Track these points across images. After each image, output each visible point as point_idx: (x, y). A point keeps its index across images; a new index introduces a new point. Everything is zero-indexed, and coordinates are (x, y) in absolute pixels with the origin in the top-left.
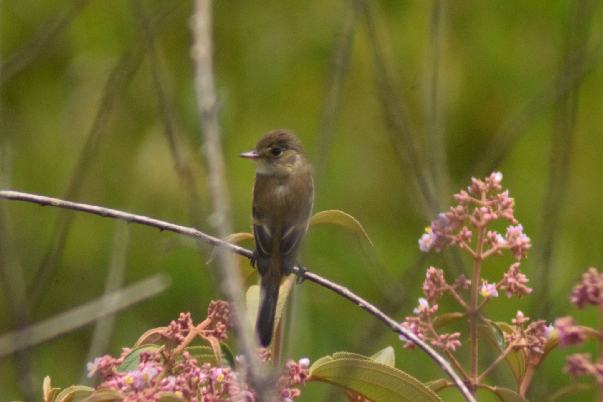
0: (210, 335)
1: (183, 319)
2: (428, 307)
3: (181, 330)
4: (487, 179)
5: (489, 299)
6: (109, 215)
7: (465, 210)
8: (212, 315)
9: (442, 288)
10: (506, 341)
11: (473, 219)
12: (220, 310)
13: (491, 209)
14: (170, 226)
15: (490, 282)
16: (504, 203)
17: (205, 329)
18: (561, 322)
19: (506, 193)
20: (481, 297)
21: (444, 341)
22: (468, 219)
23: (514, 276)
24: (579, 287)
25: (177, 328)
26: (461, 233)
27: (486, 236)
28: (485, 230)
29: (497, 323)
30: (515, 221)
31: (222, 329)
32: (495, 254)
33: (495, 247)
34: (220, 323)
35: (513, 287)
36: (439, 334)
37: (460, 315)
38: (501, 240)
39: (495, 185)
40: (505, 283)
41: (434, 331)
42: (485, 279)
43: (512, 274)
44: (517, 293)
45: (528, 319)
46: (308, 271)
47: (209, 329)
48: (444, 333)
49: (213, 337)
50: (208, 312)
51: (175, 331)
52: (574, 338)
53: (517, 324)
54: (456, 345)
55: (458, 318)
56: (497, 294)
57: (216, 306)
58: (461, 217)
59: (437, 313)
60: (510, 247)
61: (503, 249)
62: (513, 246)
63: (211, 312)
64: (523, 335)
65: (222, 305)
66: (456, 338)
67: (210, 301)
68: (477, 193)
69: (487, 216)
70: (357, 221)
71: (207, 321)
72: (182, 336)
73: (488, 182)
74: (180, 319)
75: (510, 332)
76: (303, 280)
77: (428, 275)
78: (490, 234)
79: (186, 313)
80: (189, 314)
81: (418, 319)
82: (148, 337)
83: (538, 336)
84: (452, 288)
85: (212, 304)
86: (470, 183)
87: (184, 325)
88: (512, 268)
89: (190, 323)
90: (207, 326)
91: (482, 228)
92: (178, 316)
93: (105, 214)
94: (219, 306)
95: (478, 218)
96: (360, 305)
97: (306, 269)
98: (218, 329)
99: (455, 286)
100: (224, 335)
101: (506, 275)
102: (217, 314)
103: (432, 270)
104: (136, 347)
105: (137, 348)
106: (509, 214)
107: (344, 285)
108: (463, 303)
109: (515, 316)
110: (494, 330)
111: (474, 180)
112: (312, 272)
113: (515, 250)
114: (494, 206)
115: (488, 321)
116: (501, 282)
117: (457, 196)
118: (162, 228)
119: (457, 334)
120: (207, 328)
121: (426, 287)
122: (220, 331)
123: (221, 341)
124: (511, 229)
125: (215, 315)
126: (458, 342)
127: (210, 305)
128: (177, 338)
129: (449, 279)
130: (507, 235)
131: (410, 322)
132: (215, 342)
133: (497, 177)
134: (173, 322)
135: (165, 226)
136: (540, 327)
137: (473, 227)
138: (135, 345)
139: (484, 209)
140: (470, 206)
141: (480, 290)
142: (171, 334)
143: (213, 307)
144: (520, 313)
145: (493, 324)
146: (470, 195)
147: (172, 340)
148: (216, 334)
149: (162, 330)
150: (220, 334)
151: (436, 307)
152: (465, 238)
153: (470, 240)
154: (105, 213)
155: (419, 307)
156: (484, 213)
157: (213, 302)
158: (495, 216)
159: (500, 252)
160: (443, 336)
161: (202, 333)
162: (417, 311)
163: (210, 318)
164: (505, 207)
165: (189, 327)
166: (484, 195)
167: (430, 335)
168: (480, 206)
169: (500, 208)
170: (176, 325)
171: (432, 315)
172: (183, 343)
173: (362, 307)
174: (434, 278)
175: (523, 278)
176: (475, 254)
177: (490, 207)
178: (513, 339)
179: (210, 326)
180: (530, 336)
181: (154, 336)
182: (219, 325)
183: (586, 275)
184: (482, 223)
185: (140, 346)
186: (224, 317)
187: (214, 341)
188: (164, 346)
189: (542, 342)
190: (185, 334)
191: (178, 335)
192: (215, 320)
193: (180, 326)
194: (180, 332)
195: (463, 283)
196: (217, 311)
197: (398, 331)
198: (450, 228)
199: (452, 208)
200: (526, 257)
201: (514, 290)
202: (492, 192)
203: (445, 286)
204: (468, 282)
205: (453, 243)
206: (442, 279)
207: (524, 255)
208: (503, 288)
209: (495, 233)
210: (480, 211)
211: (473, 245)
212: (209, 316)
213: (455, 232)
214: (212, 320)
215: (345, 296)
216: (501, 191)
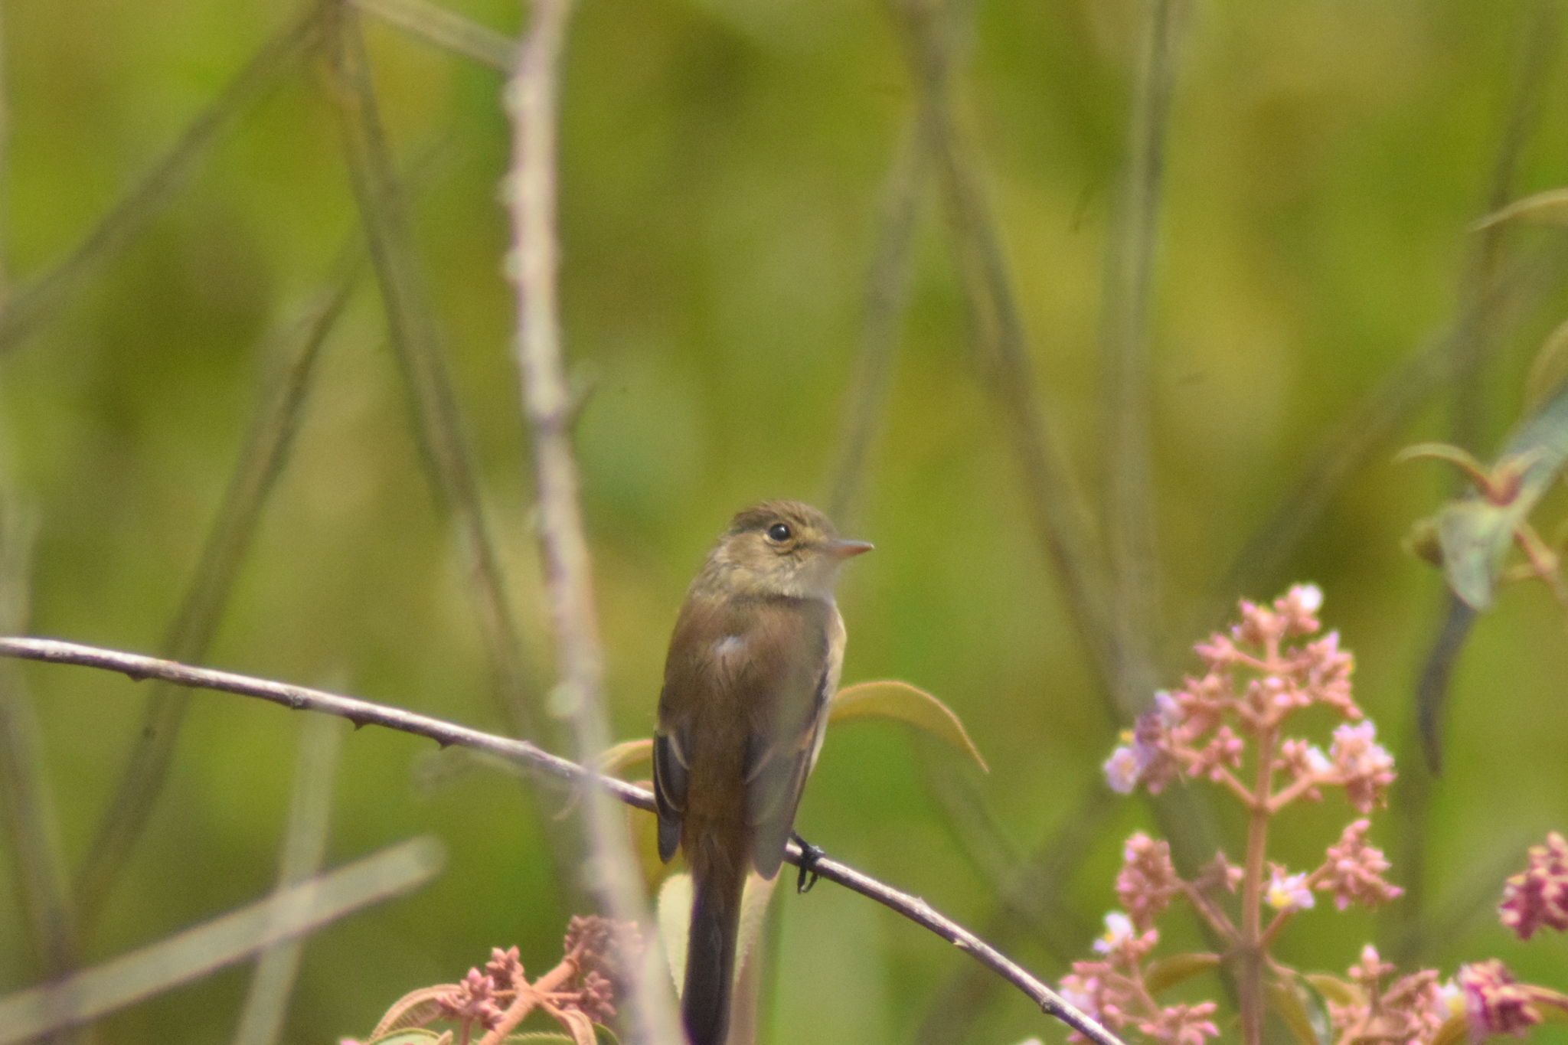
0: (571, 1005)
1: (502, 965)
2: (1131, 936)
3: (494, 993)
4: (1279, 603)
5: (1292, 916)
6: (309, 705)
7: (1225, 686)
8: (574, 955)
9: (1167, 888)
10: (1334, 1024)
11: (1245, 708)
12: (595, 942)
13: (1293, 683)
14: (465, 735)
15: (1294, 869)
16: (1326, 666)
17: (557, 990)
18: (1471, 974)
19: (1331, 640)
20: (1268, 912)
21: (1174, 1024)
22: (1231, 709)
23: (1355, 853)
24: (1519, 880)
25: (484, 987)
26: (1215, 743)
27: (1279, 753)
28: (1276, 737)
29: (1314, 978)
30: (1354, 711)
31: (600, 990)
32: (1303, 799)
33: (1302, 783)
34: (593, 974)
35: (1350, 881)
36: (1162, 1002)
37: (1213, 957)
38: (1319, 764)
39: (1302, 620)
40: (1332, 873)
41: (1147, 998)
42: (1279, 862)
43: (1348, 848)
44: (1359, 898)
45: (1389, 966)
47: (566, 991)
48: (1172, 1002)
49: (577, 1012)
50: (566, 946)
51: (479, 994)
52: (1508, 1014)
53: (1366, 982)
54: (1206, 1034)
55: (1205, 967)
56: (1309, 902)
57: (586, 932)
58: (1213, 703)
59: (1158, 951)
60: (1341, 780)
61: (1326, 788)
62: (1350, 776)
63: (572, 946)
64: (1377, 1009)
65: (600, 929)
66: (1204, 1017)
67: (570, 916)
68: (1255, 639)
69: (1281, 701)
70: (947, 710)
71: (562, 971)
72: (496, 1007)
73: (1285, 610)
74: (491, 964)
75: (1344, 999)
76: (813, 881)
77: (1130, 855)
78: (1290, 747)
79: (505, 948)
80: (514, 951)
81: (1106, 966)
82: (410, 1011)
83: (1420, 1013)
84: (1191, 888)
85: (575, 926)
86: (1236, 616)
87: (503, 980)
88: (1349, 832)
89: (518, 975)
90: (563, 983)
91: (1270, 731)
92: (489, 957)
93: (300, 703)
94: (593, 930)
95: (1259, 704)
96: (958, 942)
97: (819, 851)
98: (590, 989)
99: (1198, 883)
100: (606, 1006)
101: (1333, 851)
102: (588, 953)
103: (1139, 841)
104: (377, 1035)
105: (380, 1037)
106: (1339, 693)
107: (914, 893)
108: (1221, 924)
109: (1355, 957)
110: (1303, 995)
111: (1248, 607)
113: (1356, 788)
114: (1301, 676)
115: (1285, 971)
116: (1321, 869)
117: (1204, 649)
118: (446, 741)
119: (1208, 1006)
120: (563, 987)
121: (1124, 883)
122: (594, 994)
123: (599, 1024)
124: (1345, 734)
125: (581, 957)
126: (1212, 1027)
127: (570, 927)
128: (485, 1014)
129: (1186, 868)
130: (1332, 750)
131: (1084, 976)
132: (583, 1024)
133: (1307, 598)
134: (474, 972)
135: (452, 734)
136: (1423, 986)
138: (375, 1031)
139: (1274, 682)
140: (1238, 675)
141: (1264, 893)
142: (469, 1004)
143: (576, 934)
144: (1369, 953)
145: (1300, 981)
146: (1240, 646)
147: (470, 1019)
148: (586, 1005)
149: (444, 993)
150: (595, 1002)
151: (1152, 936)
152: (1226, 758)
153: (1238, 762)
154: (297, 700)
155: (1108, 936)
156: (1273, 692)
157: (577, 920)
158: (1303, 698)
159: (1315, 794)
160: (1171, 1011)
161: (550, 1000)
162: (1103, 945)
163: (570, 962)
164: (1328, 677)
165: (514, 986)
166: (1272, 646)
167: (1136, 1008)
168: (1260, 674)
169: (1314, 677)
170: (481, 980)
171: (1143, 957)
172: (498, 1026)
173: (961, 948)
174: (1145, 863)
175: (1377, 858)
176: (1252, 798)
177: (1289, 678)
178: (1352, 1021)
179: (572, 983)
180: (1393, 1011)
181: (422, 1007)
182: (592, 980)
183: (1538, 852)
184: (1269, 718)
185: (386, 1032)
186: (607, 960)
187: (579, 1022)
188: (448, 1033)
189: (1429, 1027)
190: (505, 1003)
191: (486, 1005)
192: (583, 966)
193: (491, 982)
194: (493, 997)
195: (1222, 874)
196: (588, 945)
197: (1055, 1011)
198: (1186, 732)
199: (1194, 684)
200: (1385, 805)
201: (1354, 891)
202: (1296, 639)
203: (1174, 883)
204: (1236, 872)
205: (1194, 770)
206: (1167, 864)
207: (1377, 801)
208: (1326, 884)
209: (1303, 744)
210: (1263, 687)
211: (1248, 776)
212: (568, 957)
213: (1199, 742)
214: (575, 967)
215: (920, 920)
216: (1318, 636)
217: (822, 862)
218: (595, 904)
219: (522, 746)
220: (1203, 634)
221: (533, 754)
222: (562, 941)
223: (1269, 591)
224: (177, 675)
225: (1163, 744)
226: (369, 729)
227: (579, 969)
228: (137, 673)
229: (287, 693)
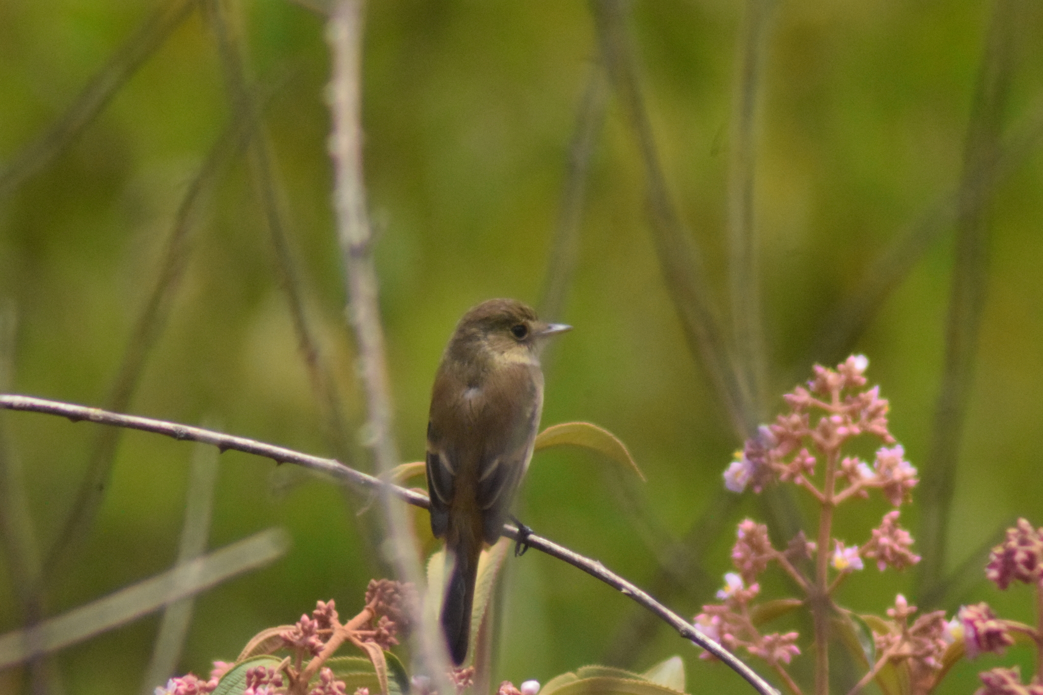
0: (369, 639)
1: (323, 612)
2: (742, 588)
3: (318, 631)
4: (841, 366)
5: (848, 575)
6: (189, 437)
7: (804, 421)
8: (372, 605)
9: (766, 556)
10: (877, 646)
11: (817, 436)
12: (386, 597)
13: (850, 419)
14: (295, 456)
15: (849, 543)
16: (871, 408)
17: (360, 628)
18: (967, 612)
19: (875, 391)
20: (833, 572)
21: (771, 646)
22: (809, 436)
23: (891, 533)
24: (999, 550)
25: (311, 627)
26: (798, 460)
27: (840, 467)
28: (838, 455)
29: (864, 617)
30: (890, 438)
31: (389, 629)
32: (857, 497)
33: (856, 485)
34: (384, 618)
35: (888, 552)
36: (763, 633)
37: (797, 602)
38: (866, 473)
39: (856, 378)
40: (876, 546)
41: (753, 629)
42: (840, 538)
43: (886, 529)
44: (894, 563)
45: (914, 608)
46: (532, 533)
47: (366, 629)
48: (770, 631)
49: (373, 643)
50: (366, 599)
51: (308, 632)
52: (992, 639)
53: (898, 618)
54: (792, 652)
55: (792, 608)
56: (860, 565)
57: (379, 590)
58: (797, 433)
59: (759, 598)
60: (881, 483)
61: (872, 489)
62: (887, 482)
63: (370, 600)
64: (906, 637)
65: (388, 588)
66: (791, 641)
67: (369, 580)
68: (824, 391)
69: (841, 431)
70: (618, 441)
71: (364, 615)
72: (320, 641)
73: (845, 372)
74: (316, 612)
75: (883, 631)
76: (525, 549)
77: (741, 534)
78: (847, 462)
79: (326, 601)
80: (332, 603)
81: (724, 608)
82: (262, 643)
83: (934, 639)
84: (782, 556)
85: (372, 586)
86: (813, 376)
87: (324, 622)
88: (887, 519)
89: (334, 618)
90: (364, 624)
91: (834, 451)
92: (314, 607)
93: (182, 436)
94: (384, 588)
95: (827, 434)
96: (624, 591)
97: (530, 530)
98: (382, 628)
99: (787, 552)
100: (392, 639)
101: (876, 531)
102: (381, 604)
103: (747, 524)
104: (240, 659)
105: (242, 661)
106: (879, 426)
107: (594, 558)
108: (801, 581)
109: (891, 602)
110: (857, 628)
111: (819, 369)
112: (539, 535)
113: (891, 490)
114: (854, 415)
115: (845, 611)
116: (868, 544)
117: (789, 396)
118: (281, 460)
119: (793, 634)
120: (364, 627)
121: (737, 553)
122: (385, 632)
123: (388, 652)
124: (884, 453)
125: (376, 606)
126: (796, 648)
127: (369, 587)
128: (312, 646)
129: (778, 540)
130: (876, 464)
131: (711, 614)
132: (377, 652)
133: (859, 363)
134: (305, 617)
135: (285, 455)
136: (936, 622)
137: (819, 449)
138: (239, 657)
139: (837, 418)
140: (813, 414)
141: (830, 560)
142: (301, 639)
143: (373, 591)
144: (901, 599)
145: (855, 618)
146: (814, 395)
147: (302, 649)
148: (379, 639)
149: (284, 631)
150: (386, 637)
151: (755, 588)
152: (805, 469)
153: (813, 472)
154: (182, 434)
155: (726, 588)
156: (836, 425)
157: (373, 582)
158: (856, 429)
159: (864, 493)
160: (769, 638)
161: (355, 636)
162: (723, 594)
163: (369, 609)
164: (873, 415)
165: (332, 626)
166: (836, 395)
167: (746, 636)
168: (827, 413)
169: (864, 416)
170: (309, 623)
171: (750, 602)
172: (321, 654)
173: (627, 594)
174: (751, 538)
175: (906, 537)
176: (822, 496)
177: (847, 416)
178: (889, 644)
179: (370, 624)
180: (917, 638)
181: (271, 641)
182: (384, 622)
183: (1012, 531)
184: (834, 442)
185: (247, 658)
186: (393, 608)
187: (375, 651)
188: (288, 658)
189: (939, 648)
190: (326, 638)
191: (313, 639)
192: (378, 612)
193: (316, 624)
194: (317, 633)
195: (804, 547)
196: (380, 599)
197: (690, 636)
198: (778, 452)
199: (783, 419)
200: (911, 501)
201: (890, 558)
202: (851, 389)
203: (771, 552)
204: (812, 545)
205: (784, 477)
206: (765, 540)
207: (906, 498)
208: (871, 554)
209: (856, 460)
210: (830, 422)
211: (819, 480)
212: (368, 606)
213: (787, 458)
214: (372, 613)
215: (598, 575)
216: (866, 388)
217: (532, 537)
219: (332, 463)
220: (790, 388)
221: (342, 469)
222: (365, 596)
223: (834, 359)
224: (102, 418)
225: (764, 460)
226: (230, 453)
227: (375, 614)
228: (75, 417)
229: (174, 430)
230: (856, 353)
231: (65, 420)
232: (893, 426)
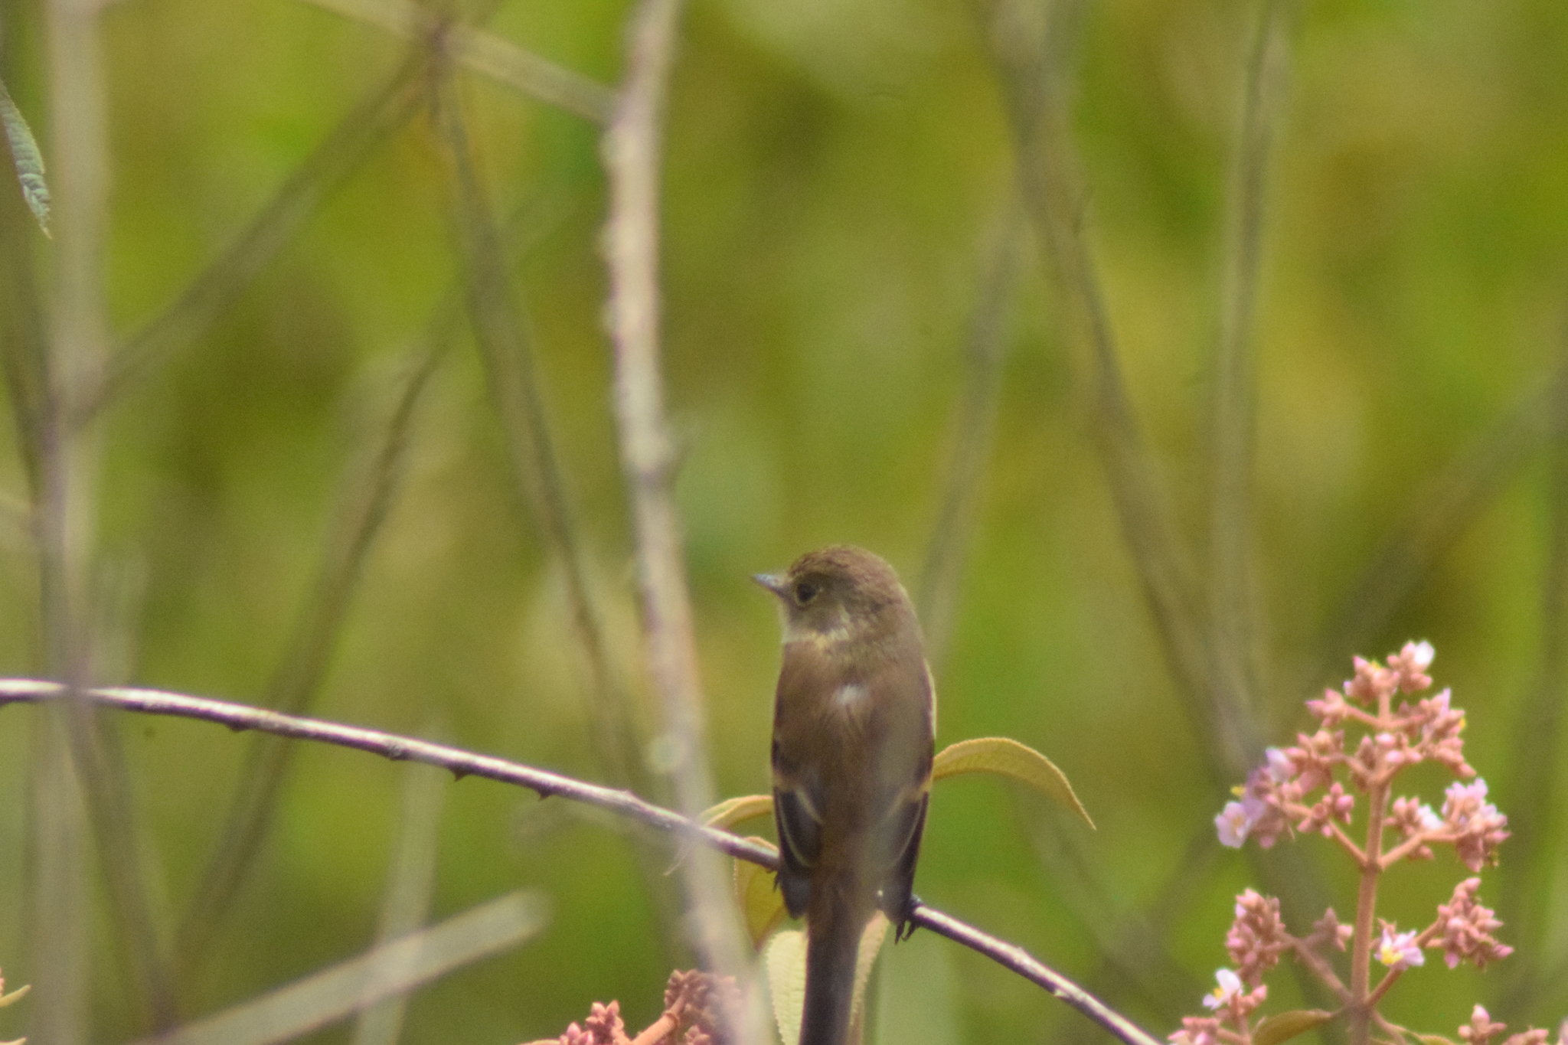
1: (601, 1020)
2: (1241, 992)
4: (1393, 659)
5: (1400, 973)
6: (405, 756)
7: (1337, 742)
8: (674, 1009)
9: (1277, 944)
11: (1357, 765)
12: (695, 996)
13: (1405, 740)
14: (565, 786)
15: (1403, 928)
16: (1439, 723)
19: (1445, 696)
20: (1378, 968)
22: (1344, 764)
23: (1466, 911)
25: (583, 1042)
26: (1327, 799)
27: (1390, 811)
28: (1388, 794)
29: (1422, 1037)
30: (1467, 769)
32: (1414, 856)
33: (1415, 840)
34: (694, 1029)
35: (1461, 939)
37: (1324, 1014)
38: (1430, 821)
39: (1416, 676)
40: (1441, 931)
42: (1390, 920)
43: (1459, 906)
44: (1471, 955)
45: (1499, 1026)
46: (923, 905)
50: (666, 1000)
53: (1476, 1041)
55: (1316, 1024)
56: (1420, 960)
57: (686, 986)
58: (1325, 759)
59: (1263, 1007)
60: (1453, 837)
61: (1436, 844)
62: (1461, 834)
63: (672, 1001)
65: (698, 984)
67: (670, 970)
68: (1367, 697)
69: (1393, 757)
70: (1054, 767)
71: (662, 1025)
73: (1397, 667)
74: (591, 1019)
76: (911, 930)
77: (1240, 912)
78: (1401, 804)
79: (606, 1003)
80: (614, 1006)
81: (1216, 1021)
84: (1302, 945)
85: (675, 980)
86: (1350, 672)
87: (603, 1034)
88: (1460, 891)
89: (618, 1029)
90: (663, 1038)
91: (1382, 787)
92: (589, 1012)
93: (398, 754)
94: (693, 984)
95: (1371, 763)
96: (1059, 993)
97: (918, 900)
99: (1310, 939)
101: (1443, 909)
102: (689, 1007)
106: (1450, 750)
107: (1014, 942)
108: (1334, 982)
109: (1467, 1018)
111: (1360, 663)
112: (932, 907)
113: (1466, 846)
114: (1412, 732)
115: (1394, 1028)
116: (1432, 927)
117: (1316, 705)
118: (545, 791)
120: (663, 1042)
121: (1234, 940)
124: (1457, 792)
125: (682, 1011)
127: (670, 981)
129: (1295, 921)
130: (1445, 809)
131: (1195, 1030)
133: (1420, 654)
134: (574, 1028)
135: (552, 785)
137: (1359, 783)
139: (1385, 738)
140: (1352, 731)
141: (1376, 949)
143: (677, 987)
144: (1479, 1012)
145: (1411, 1039)
146: (1351, 701)
151: (1261, 991)
152: (1338, 814)
153: (1349, 818)
154: (397, 750)
155: (1217, 992)
156: (1385, 748)
157: (676, 973)
158: (1415, 755)
159: (1426, 851)
162: (1211, 1001)
163: (670, 1016)
164: (1441, 734)
165: (614, 1041)
166: (1385, 701)
168: (1372, 730)
169: (1427, 734)
170: (580, 1035)
171: (1250, 1012)
173: (1062, 999)
174: (1253, 916)
175: (1487, 916)
176: (1364, 856)
177: (1402, 734)
179: (671, 1038)
182: (693, 1036)
184: (1381, 774)
186: (706, 1013)
192: (684, 1021)
193: (590, 1037)
195: (1332, 932)
196: (688, 999)
198: (1296, 787)
199: (1304, 738)
200: (1496, 864)
201: (1465, 950)
202: (1408, 695)
203: (1284, 940)
204: (1346, 930)
205: (1304, 825)
206: (1276, 920)
207: (1489, 860)
208: (1436, 942)
209: (1415, 801)
210: (1375, 743)
211: (1356, 833)
212: (668, 1012)
213: (1309, 798)
214: (676, 1021)
215: (1019, 970)
216: (1431, 692)
217: (922, 911)
218: (697, 959)
219: (624, 797)
220: (1317, 692)
221: (634, 805)
222: (663, 996)
223: (1382, 647)
224: (277, 726)
225: (1272, 798)
226: (468, 779)
227: (679, 1024)
228: (237, 725)
229: (386, 744)
230: (1417, 639)
231: (223, 729)
232: (1471, 752)
